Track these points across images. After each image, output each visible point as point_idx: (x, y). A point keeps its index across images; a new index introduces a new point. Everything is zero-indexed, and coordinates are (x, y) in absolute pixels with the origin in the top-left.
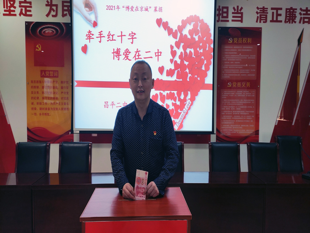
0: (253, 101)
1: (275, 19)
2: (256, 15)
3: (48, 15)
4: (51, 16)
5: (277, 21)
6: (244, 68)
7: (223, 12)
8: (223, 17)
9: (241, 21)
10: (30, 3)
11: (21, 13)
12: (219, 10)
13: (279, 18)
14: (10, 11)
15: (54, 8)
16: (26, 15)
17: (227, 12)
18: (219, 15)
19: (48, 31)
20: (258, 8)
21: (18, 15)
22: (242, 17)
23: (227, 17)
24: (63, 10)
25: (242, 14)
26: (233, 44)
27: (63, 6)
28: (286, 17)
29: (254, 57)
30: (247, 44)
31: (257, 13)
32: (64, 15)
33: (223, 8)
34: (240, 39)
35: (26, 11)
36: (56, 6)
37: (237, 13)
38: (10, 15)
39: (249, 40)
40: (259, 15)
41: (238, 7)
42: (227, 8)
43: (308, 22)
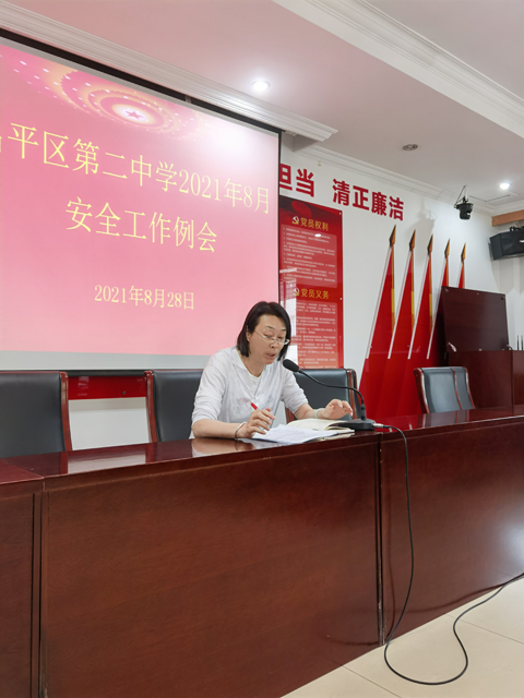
0: (334, 321)
1: (359, 203)
2: (334, 191)
5: (362, 206)
6: (319, 268)
7: (282, 173)
8: (282, 180)
13: (365, 204)
17: (289, 175)
20: (335, 181)
22: (312, 188)
23: (289, 181)
25: (312, 183)
26: (299, 226)
28: (374, 204)
29: (332, 253)
30: (321, 231)
31: (334, 187)
33: (282, 166)
34: (311, 222)
37: (305, 180)
39: (325, 226)
40: (337, 191)
42: (290, 169)
43: (401, 218)
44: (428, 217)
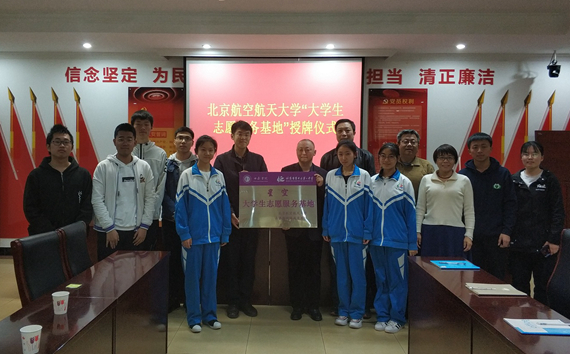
1: (445, 80)
2: (420, 77)
3: (155, 81)
4: (159, 81)
5: (448, 82)
7: (375, 75)
8: (375, 79)
9: (400, 83)
10: (135, 70)
11: (124, 79)
12: (370, 72)
14: (111, 78)
15: (164, 75)
16: (129, 81)
17: (381, 75)
18: (369, 78)
19: (156, 95)
20: (422, 70)
21: (120, 81)
22: (400, 79)
23: (381, 79)
24: (174, 76)
25: (401, 76)
26: (389, 104)
27: (174, 73)
28: (460, 78)
29: (417, 117)
30: (408, 104)
31: (421, 75)
32: (174, 81)
33: (375, 71)
34: (399, 100)
35: (130, 77)
36: (166, 73)
37: (395, 75)
38: (111, 81)
39: (411, 101)
40: (423, 77)
41: (395, 70)
42: (381, 71)
43: (492, 83)
44: (526, 76)
